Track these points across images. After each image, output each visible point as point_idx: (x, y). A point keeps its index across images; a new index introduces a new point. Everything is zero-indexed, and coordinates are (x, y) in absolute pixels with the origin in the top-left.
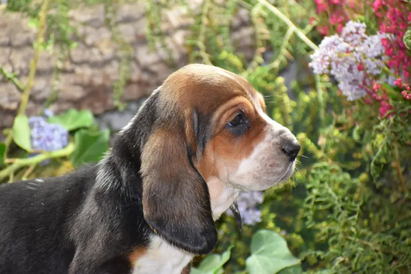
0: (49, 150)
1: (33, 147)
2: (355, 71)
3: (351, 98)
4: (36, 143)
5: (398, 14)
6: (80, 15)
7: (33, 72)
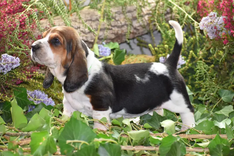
0: (105, 56)
1: (100, 55)
2: (213, 29)
3: (211, 38)
4: (101, 53)
5: (228, 10)
6: (114, 10)
7: (99, 30)
